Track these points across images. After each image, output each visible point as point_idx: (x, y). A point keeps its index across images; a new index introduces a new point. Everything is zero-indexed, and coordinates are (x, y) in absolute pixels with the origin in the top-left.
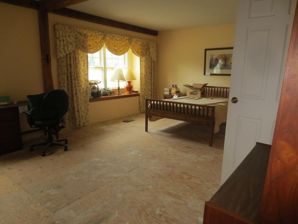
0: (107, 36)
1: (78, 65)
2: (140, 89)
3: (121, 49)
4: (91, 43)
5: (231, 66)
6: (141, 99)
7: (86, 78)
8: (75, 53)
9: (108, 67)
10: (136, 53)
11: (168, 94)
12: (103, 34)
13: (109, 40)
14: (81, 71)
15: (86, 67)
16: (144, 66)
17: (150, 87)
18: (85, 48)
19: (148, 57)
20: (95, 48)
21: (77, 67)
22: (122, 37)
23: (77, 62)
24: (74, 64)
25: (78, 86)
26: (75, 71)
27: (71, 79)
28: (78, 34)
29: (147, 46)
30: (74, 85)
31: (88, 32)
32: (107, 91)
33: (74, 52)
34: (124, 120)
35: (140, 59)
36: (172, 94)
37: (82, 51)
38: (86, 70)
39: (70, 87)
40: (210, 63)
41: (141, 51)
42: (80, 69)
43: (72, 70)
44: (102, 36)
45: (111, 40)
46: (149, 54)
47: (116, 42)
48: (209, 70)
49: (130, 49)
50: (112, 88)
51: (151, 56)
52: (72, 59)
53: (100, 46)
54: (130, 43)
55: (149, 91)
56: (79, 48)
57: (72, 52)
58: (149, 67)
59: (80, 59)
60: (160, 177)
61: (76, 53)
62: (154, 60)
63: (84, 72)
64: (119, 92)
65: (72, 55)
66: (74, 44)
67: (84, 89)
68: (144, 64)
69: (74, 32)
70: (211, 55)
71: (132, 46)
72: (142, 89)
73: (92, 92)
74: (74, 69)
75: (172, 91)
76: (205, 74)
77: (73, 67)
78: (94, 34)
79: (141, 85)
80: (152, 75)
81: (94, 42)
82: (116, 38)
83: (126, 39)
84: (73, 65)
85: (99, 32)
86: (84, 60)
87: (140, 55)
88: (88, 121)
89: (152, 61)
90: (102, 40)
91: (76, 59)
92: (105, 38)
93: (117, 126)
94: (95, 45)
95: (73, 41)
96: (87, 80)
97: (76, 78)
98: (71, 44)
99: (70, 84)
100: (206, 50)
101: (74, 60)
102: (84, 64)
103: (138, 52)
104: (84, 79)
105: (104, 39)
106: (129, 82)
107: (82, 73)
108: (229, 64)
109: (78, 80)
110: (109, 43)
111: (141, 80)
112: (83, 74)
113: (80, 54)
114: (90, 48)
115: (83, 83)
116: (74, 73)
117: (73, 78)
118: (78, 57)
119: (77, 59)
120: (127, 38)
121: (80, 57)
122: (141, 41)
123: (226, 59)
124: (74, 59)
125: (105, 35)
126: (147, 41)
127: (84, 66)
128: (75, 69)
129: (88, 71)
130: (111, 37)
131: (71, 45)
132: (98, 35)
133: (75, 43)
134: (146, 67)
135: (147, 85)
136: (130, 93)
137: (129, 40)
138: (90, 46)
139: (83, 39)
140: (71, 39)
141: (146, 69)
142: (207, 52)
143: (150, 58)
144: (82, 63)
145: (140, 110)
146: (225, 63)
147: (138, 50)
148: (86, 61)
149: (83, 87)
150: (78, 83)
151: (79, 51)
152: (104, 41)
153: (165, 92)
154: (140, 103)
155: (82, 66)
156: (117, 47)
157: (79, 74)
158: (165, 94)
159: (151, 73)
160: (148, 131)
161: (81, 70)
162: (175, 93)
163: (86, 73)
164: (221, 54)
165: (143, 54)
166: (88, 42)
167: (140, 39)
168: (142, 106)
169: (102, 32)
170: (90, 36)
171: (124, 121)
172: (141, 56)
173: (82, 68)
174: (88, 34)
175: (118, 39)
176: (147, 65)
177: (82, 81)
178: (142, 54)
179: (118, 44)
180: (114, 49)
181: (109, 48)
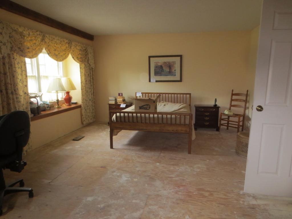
0: (46, 38)
1: (15, 73)
2: (82, 100)
3: (61, 54)
4: (29, 45)
5: (175, 72)
6: (83, 111)
7: (25, 91)
8: (9, 57)
9: (42, 76)
10: (76, 59)
11: (114, 103)
12: (42, 34)
13: (48, 43)
14: (18, 82)
15: (24, 76)
16: (84, 74)
17: (91, 97)
18: (22, 51)
19: (87, 64)
20: (34, 52)
21: (14, 77)
22: (62, 40)
23: (14, 69)
24: (9, 72)
25: (17, 102)
26: (12, 82)
27: (7, 93)
28: (13, 32)
29: (86, 51)
30: (11, 102)
31: (24, 30)
32: (46, 105)
33: (9, 55)
34: (73, 138)
35: (80, 65)
36: (119, 103)
37: (18, 55)
38: (24, 80)
39: (5, 103)
40: (155, 70)
41: (81, 57)
42: (17, 78)
43: (9, 81)
44: (41, 37)
45: (50, 43)
46: (88, 60)
47: (55, 45)
48: (154, 77)
49: (70, 54)
50: (49, 101)
51: (89, 63)
52: (7, 66)
53: (39, 49)
54: (70, 47)
55: (90, 101)
56: (15, 50)
57: (6, 55)
58: (88, 75)
59: (17, 66)
60: (184, 202)
61: (12, 57)
62: (92, 67)
63: (22, 83)
64: (58, 105)
65: (7, 60)
66: (9, 45)
67: (23, 105)
68: (83, 71)
69: (7, 28)
70: (155, 62)
71: (72, 51)
72: (84, 99)
73: (31, 108)
74: (10, 79)
75: (118, 99)
76: (150, 81)
77: (9, 76)
78: (31, 33)
79: (83, 95)
80: (92, 83)
81: (32, 43)
82: (55, 40)
83: (66, 43)
84: (8, 74)
85: (37, 32)
86: (22, 67)
87: (80, 61)
88: (31, 147)
89: (91, 68)
90: (41, 41)
91: (11, 65)
92: (45, 39)
93: (71, 147)
94: (34, 48)
95: (8, 41)
96: (26, 93)
97: (14, 92)
98: (4, 44)
99: (5, 100)
100: (150, 57)
101: (10, 67)
102: (22, 72)
103: (78, 58)
104: (23, 91)
105: (43, 41)
106: (68, 93)
107: (20, 84)
108: (173, 71)
109: (16, 94)
110: (49, 46)
111: (82, 89)
112: (21, 86)
113: (16, 59)
114: (29, 52)
115: (22, 97)
116: (11, 85)
117: (10, 92)
118: (14, 63)
119: (13, 66)
120: (67, 41)
121: (16, 63)
122: (80, 46)
123: (171, 66)
124: (9, 65)
125: (44, 36)
126: (85, 46)
127: (22, 75)
128: (12, 80)
129: (27, 82)
130: (51, 39)
131: (5, 46)
132: (36, 35)
133: (9, 43)
134: (86, 75)
135: (88, 94)
136: (70, 105)
137: (69, 43)
138: (28, 48)
139: (19, 39)
140: (3, 37)
141: (85, 77)
142: (151, 59)
143: (89, 65)
144: (19, 71)
145: (82, 123)
146: (170, 70)
147: (78, 56)
148: (23, 69)
149: (22, 102)
150: (17, 98)
151: (15, 54)
152: (43, 43)
153: (110, 102)
154: (82, 115)
155: (20, 75)
156: (58, 51)
157: (17, 85)
158: (110, 103)
159: (91, 81)
160: (113, 148)
161: (19, 80)
162: (122, 101)
163: (25, 84)
164: (165, 61)
165: (83, 61)
166: (25, 44)
167: (79, 43)
168: (85, 119)
169: (40, 32)
170: (27, 36)
171: (74, 140)
172: (81, 63)
173: (20, 77)
174: (25, 32)
175: (58, 41)
176: (87, 72)
177: (21, 95)
178: (81, 60)
179: (58, 47)
180: (55, 54)
181: (49, 52)
